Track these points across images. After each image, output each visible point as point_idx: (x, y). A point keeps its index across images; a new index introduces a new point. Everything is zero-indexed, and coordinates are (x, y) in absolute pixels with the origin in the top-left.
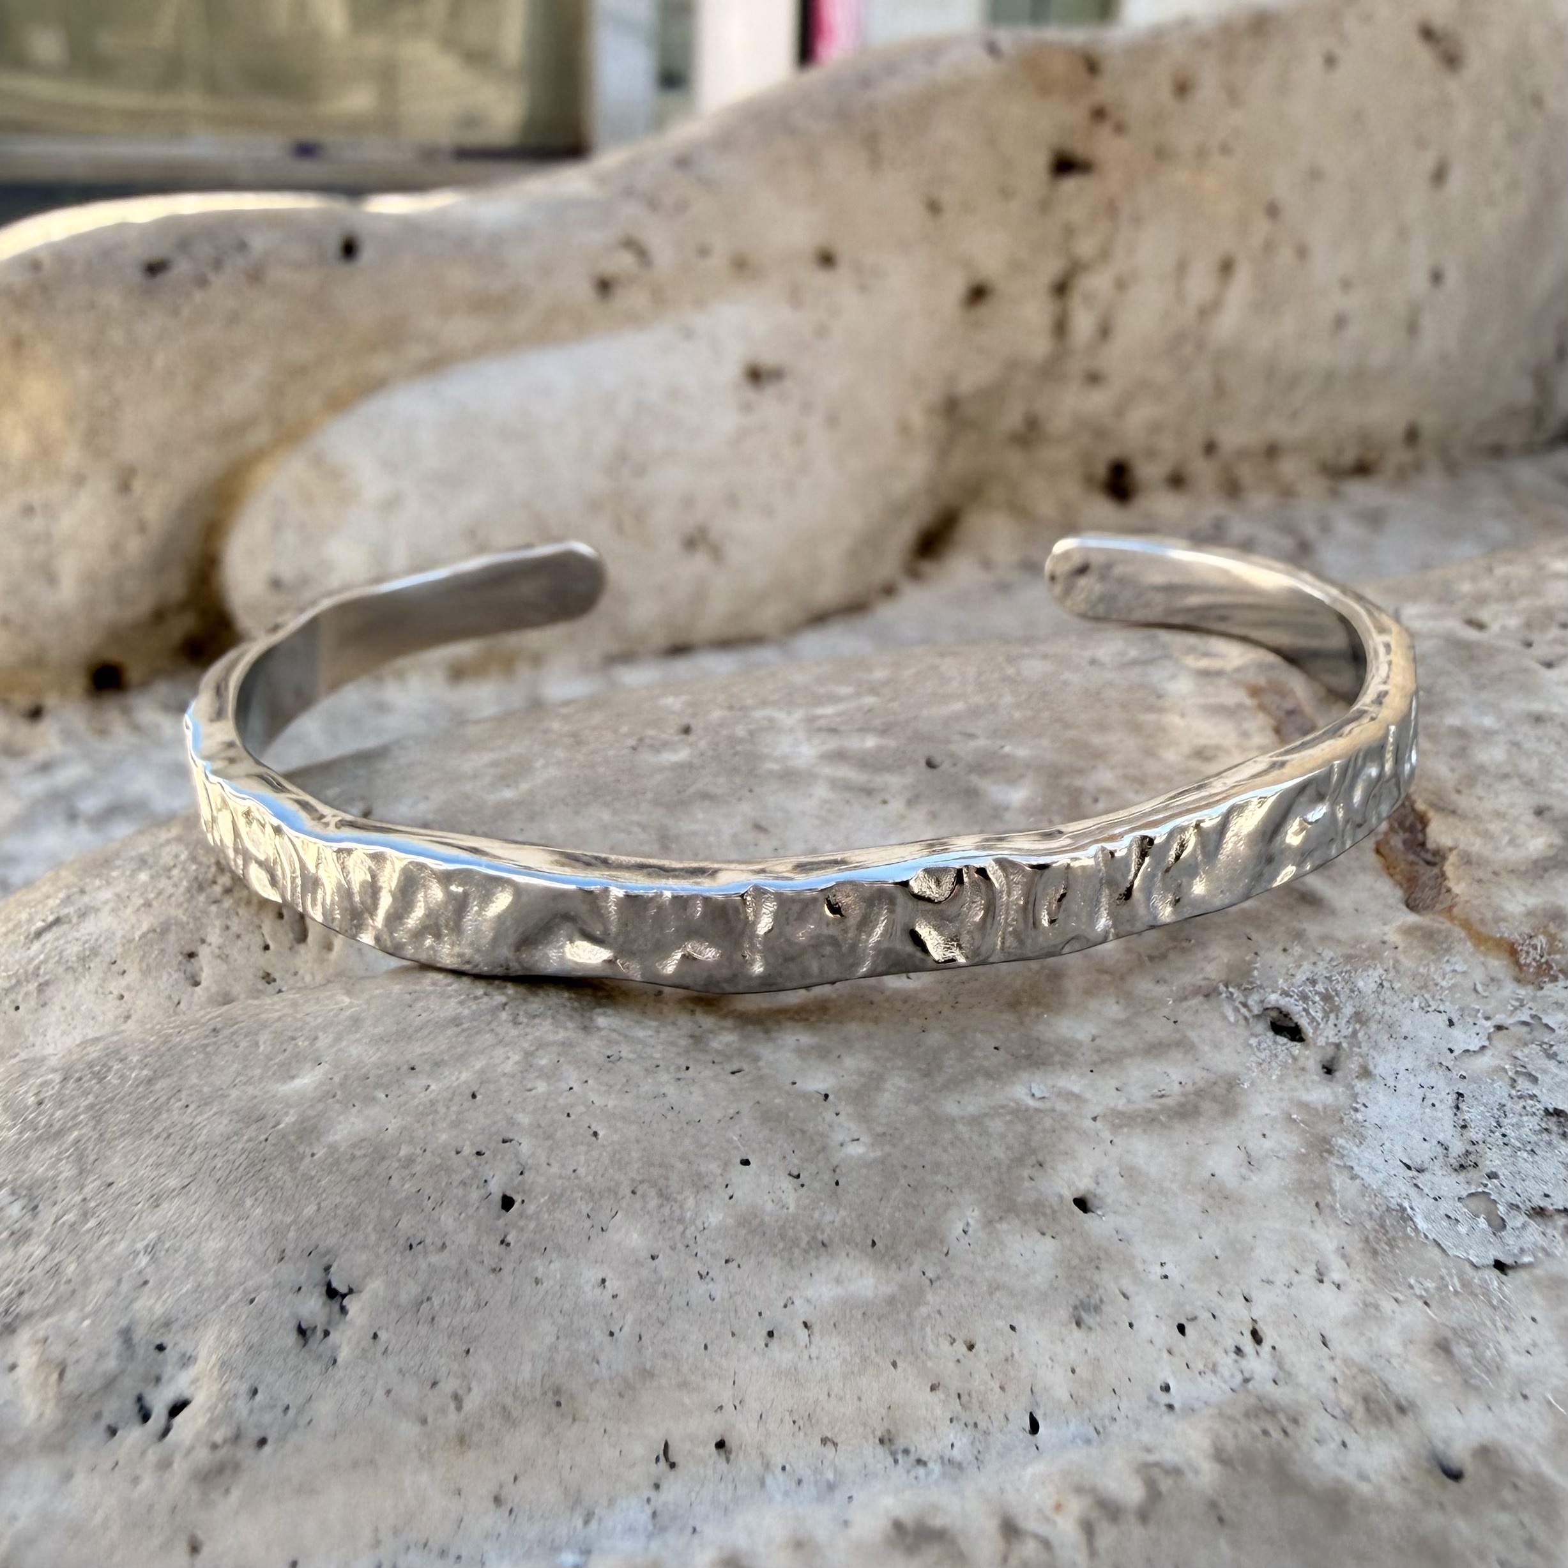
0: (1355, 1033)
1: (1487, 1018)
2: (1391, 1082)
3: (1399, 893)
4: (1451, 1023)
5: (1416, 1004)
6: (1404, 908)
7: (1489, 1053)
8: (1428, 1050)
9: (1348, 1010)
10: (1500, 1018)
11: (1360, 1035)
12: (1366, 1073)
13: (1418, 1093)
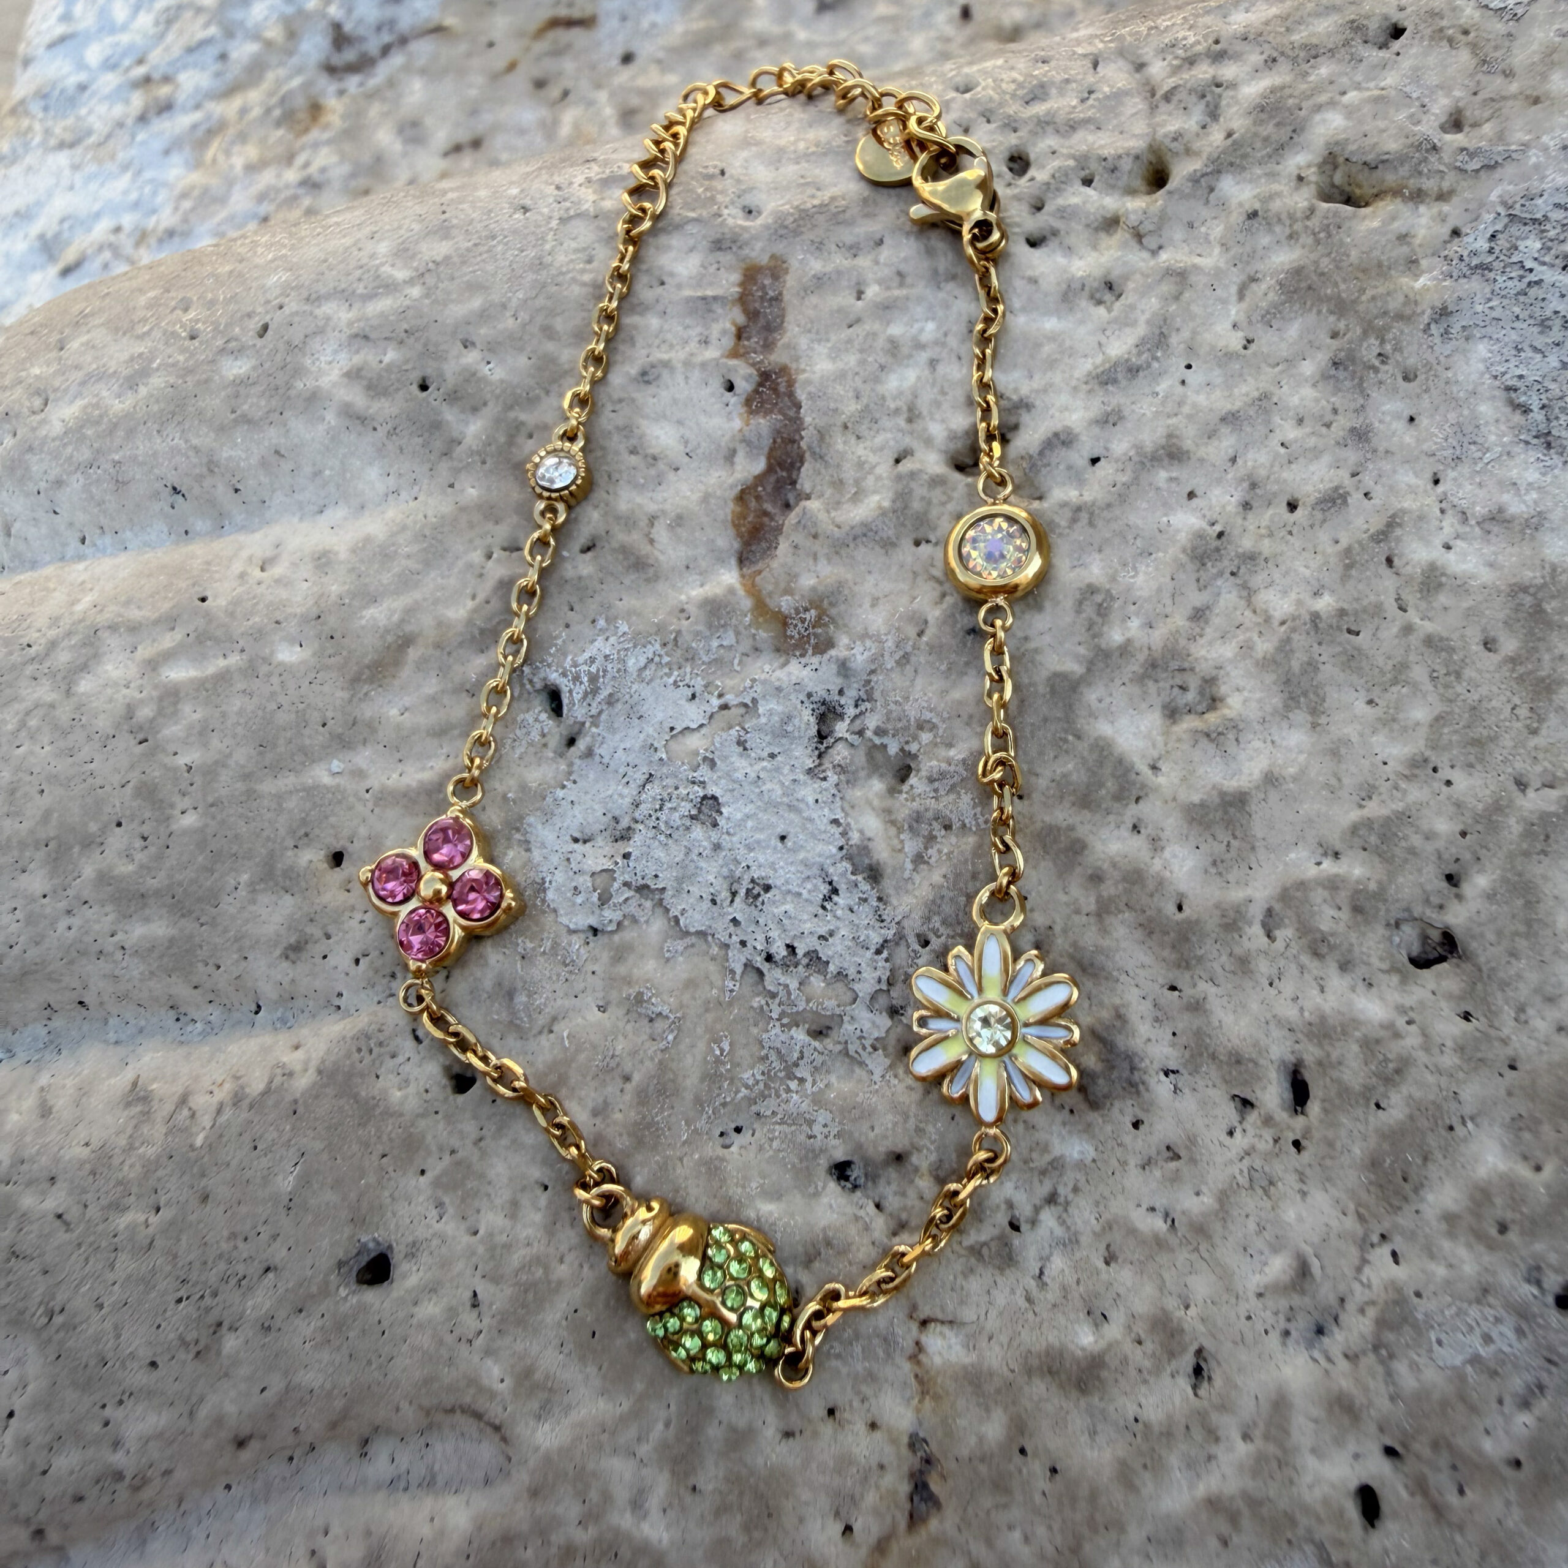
0: (600, 712)
1: (720, 696)
2: (606, 760)
3: (736, 545)
4: (694, 696)
5: (671, 680)
6: (733, 562)
7: (703, 731)
8: (651, 730)
9: (604, 694)
10: (730, 698)
11: (603, 717)
12: (589, 753)
13: (622, 770)
